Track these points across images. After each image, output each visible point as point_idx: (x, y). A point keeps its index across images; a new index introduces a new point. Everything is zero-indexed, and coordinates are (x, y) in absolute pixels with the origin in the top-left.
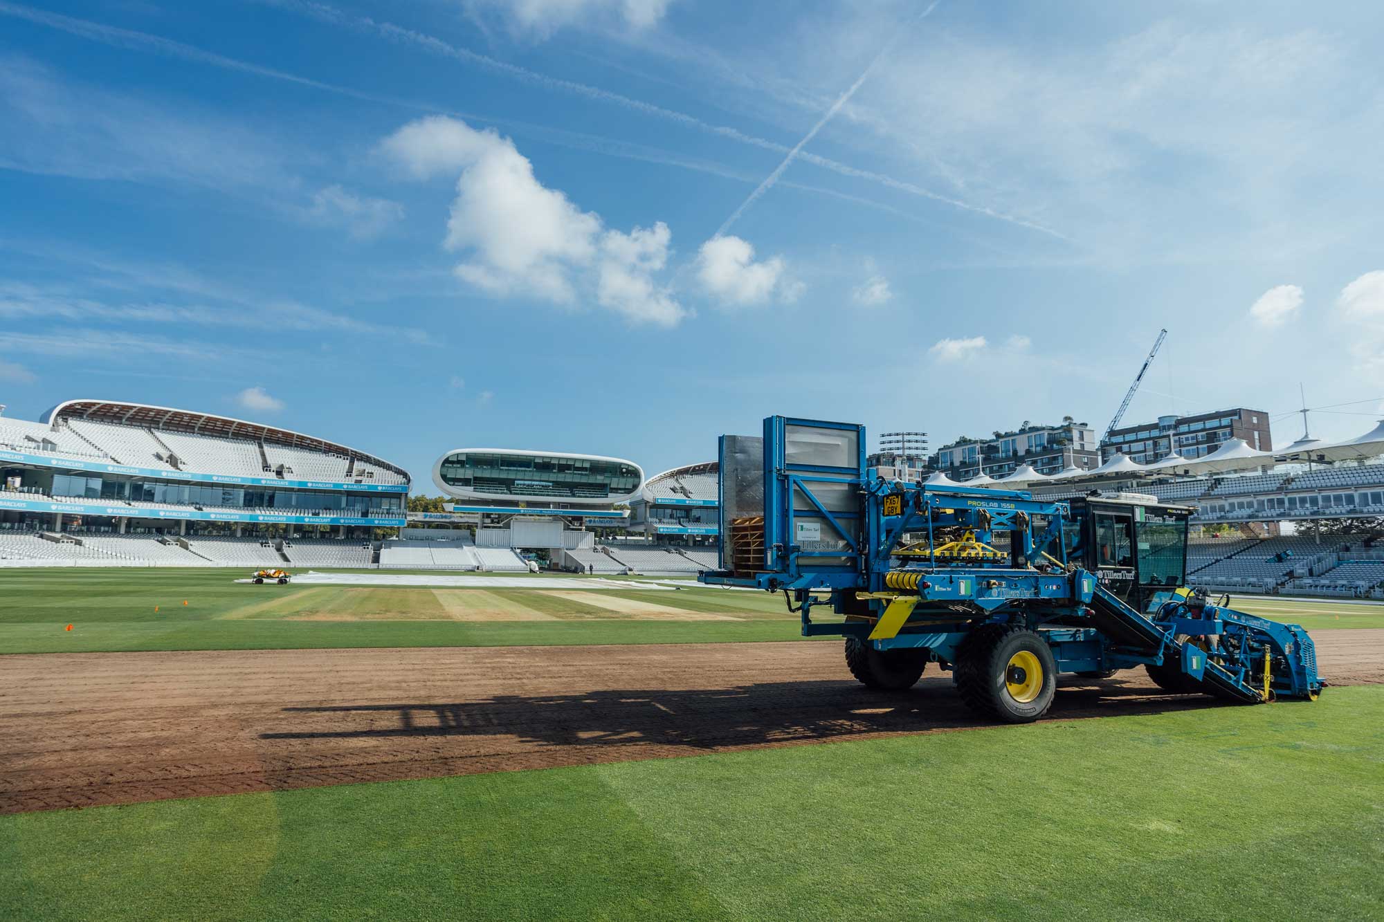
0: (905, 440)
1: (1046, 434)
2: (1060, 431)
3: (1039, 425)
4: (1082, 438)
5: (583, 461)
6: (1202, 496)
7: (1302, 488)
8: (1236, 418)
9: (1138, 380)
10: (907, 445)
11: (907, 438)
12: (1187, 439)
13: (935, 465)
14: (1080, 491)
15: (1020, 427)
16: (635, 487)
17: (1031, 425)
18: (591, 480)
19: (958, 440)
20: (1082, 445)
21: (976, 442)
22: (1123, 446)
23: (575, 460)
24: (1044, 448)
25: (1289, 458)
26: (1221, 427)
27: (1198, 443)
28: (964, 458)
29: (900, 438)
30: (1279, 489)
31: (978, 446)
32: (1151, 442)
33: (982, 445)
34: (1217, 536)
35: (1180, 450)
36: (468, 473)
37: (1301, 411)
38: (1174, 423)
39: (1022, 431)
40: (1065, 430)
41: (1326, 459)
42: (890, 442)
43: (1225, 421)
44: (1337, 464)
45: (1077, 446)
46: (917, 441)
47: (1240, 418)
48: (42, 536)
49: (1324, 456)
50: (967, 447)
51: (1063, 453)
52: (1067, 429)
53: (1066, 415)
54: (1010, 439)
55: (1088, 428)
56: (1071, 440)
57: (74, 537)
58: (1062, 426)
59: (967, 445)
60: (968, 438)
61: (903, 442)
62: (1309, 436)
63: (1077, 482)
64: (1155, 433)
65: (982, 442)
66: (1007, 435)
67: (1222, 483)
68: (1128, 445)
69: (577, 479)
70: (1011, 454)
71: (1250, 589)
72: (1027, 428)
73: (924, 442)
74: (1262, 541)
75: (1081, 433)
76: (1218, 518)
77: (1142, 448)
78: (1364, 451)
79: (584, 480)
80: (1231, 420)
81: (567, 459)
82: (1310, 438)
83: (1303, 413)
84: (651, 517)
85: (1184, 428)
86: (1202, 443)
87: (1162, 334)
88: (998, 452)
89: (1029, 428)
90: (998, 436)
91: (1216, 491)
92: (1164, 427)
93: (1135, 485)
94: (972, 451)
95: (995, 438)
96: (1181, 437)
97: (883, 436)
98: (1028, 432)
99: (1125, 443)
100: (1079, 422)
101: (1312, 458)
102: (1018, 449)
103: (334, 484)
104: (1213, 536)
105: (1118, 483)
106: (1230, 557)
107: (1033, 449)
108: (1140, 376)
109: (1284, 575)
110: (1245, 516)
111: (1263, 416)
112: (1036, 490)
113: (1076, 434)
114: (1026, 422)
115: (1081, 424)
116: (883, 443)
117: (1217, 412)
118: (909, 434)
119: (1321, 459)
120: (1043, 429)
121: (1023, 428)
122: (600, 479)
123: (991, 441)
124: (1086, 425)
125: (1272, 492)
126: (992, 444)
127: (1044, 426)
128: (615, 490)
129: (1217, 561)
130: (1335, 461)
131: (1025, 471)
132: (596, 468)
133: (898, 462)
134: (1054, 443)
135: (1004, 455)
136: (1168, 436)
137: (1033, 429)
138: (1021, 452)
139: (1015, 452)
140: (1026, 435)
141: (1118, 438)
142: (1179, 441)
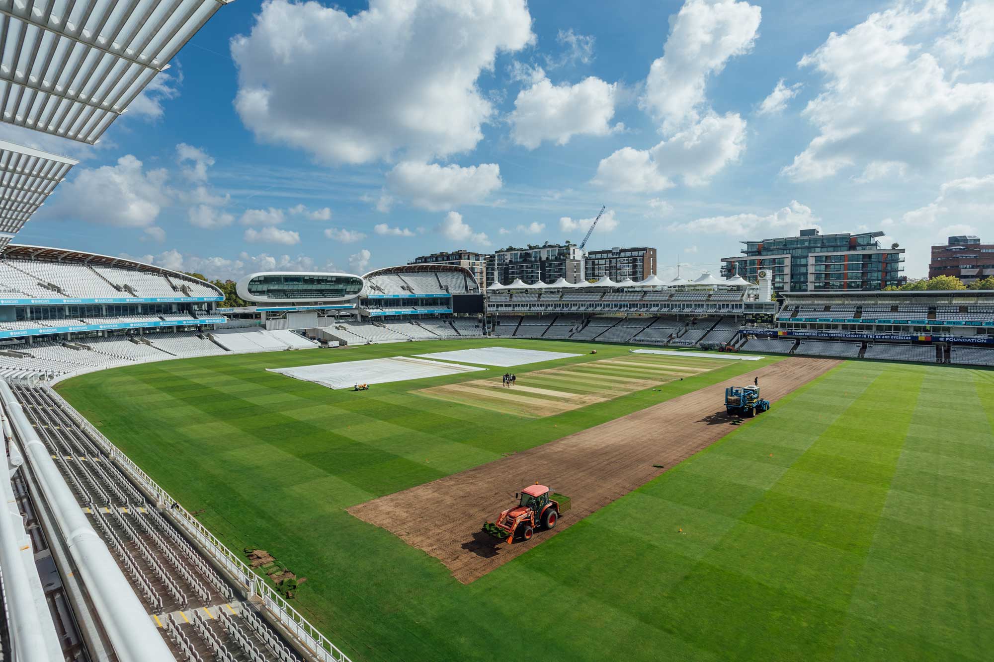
1: (557, 249)
2: (564, 248)
3: (552, 244)
4: (574, 253)
5: (332, 277)
6: (640, 300)
7: (676, 300)
8: (645, 252)
12: (624, 260)
15: (544, 244)
16: (359, 290)
17: (549, 244)
18: (336, 287)
19: (508, 248)
20: (574, 257)
21: (518, 250)
22: (595, 261)
23: (328, 276)
24: (556, 258)
26: (638, 256)
27: (629, 263)
28: (511, 259)
31: (519, 252)
32: (608, 260)
33: (521, 252)
35: (621, 265)
36: (265, 287)
38: (618, 251)
39: (544, 247)
40: (566, 248)
43: (641, 253)
45: (572, 258)
48: (64, 345)
50: (513, 252)
51: (565, 261)
52: (568, 248)
53: (567, 240)
54: (538, 250)
56: (569, 254)
57: (85, 344)
58: (565, 246)
60: (513, 247)
64: (610, 255)
65: (521, 250)
66: (535, 248)
68: (597, 260)
69: (328, 287)
70: (538, 259)
72: (547, 245)
75: (574, 250)
77: (604, 263)
79: (332, 288)
80: (643, 253)
81: (323, 276)
84: (362, 305)
85: (622, 254)
86: (631, 263)
88: (531, 257)
90: (530, 248)
92: (614, 253)
94: (516, 255)
95: (528, 248)
96: (622, 259)
100: (573, 244)
102: (542, 256)
103: (198, 298)
104: (640, 315)
107: (550, 257)
111: (654, 250)
113: (571, 251)
114: (547, 242)
117: (636, 248)
122: (341, 286)
123: (525, 250)
125: (665, 301)
126: (527, 252)
127: (556, 245)
128: (348, 293)
132: (339, 280)
133: (472, 257)
134: (561, 255)
135: (534, 259)
136: (616, 258)
137: (550, 246)
138: (544, 258)
139: (540, 258)
140: (547, 249)
141: (593, 256)
142: (621, 261)
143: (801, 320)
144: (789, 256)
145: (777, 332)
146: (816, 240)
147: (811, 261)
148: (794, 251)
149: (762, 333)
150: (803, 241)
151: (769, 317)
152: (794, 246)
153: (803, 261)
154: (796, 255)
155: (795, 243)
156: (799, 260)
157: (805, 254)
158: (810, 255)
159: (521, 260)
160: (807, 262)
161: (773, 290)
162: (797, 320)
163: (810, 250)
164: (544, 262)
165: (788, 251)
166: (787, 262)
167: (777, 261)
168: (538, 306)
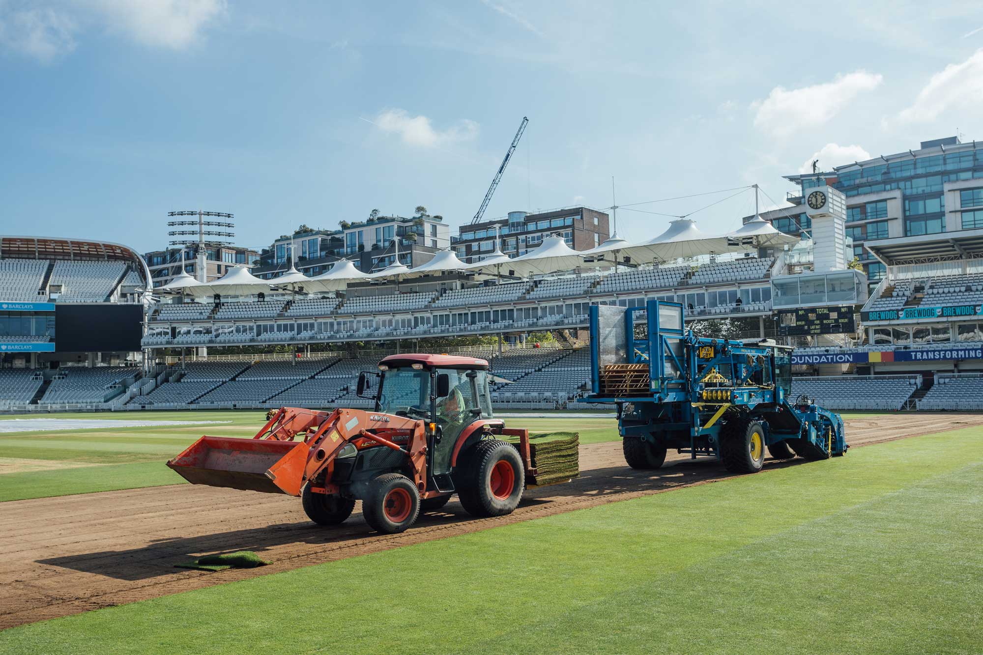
0: (203, 222)
1: (396, 227)
2: (411, 224)
3: (387, 215)
4: (434, 233)
6: (518, 300)
7: (605, 292)
8: (579, 217)
9: (500, 172)
10: (205, 228)
11: (205, 219)
12: (533, 239)
13: (270, 261)
14: (403, 293)
15: (368, 217)
17: (380, 215)
19: (297, 230)
20: (435, 242)
21: (318, 233)
22: (473, 244)
24: (393, 243)
25: (596, 258)
26: (564, 227)
28: (304, 253)
29: (195, 218)
30: (586, 292)
31: (320, 238)
32: (499, 241)
33: (325, 237)
34: (537, 347)
35: (526, 250)
37: (611, 208)
38: (523, 220)
39: (370, 222)
40: (416, 222)
41: (632, 262)
42: (182, 223)
43: (568, 221)
44: (640, 268)
46: (219, 224)
47: (582, 218)
49: (630, 258)
50: (307, 239)
51: (411, 250)
52: (419, 222)
53: (419, 205)
54: (357, 230)
55: (443, 222)
56: (422, 235)
58: (414, 218)
59: (307, 236)
60: (310, 226)
61: (201, 224)
62: (617, 236)
63: (401, 283)
64: (505, 230)
65: (326, 233)
66: (354, 225)
67: (539, 286)
68: (477, 243)
70: (357, 249)
71: (543, 405)
72: (375, 218)
73: (229, 226)
74: (575, 351)
75: (434, 228)
76: (530, 325)
78: (661, 254)
80: (573, 219)
82: (618, 238)
83: (612, 210)
85: (531, 227)
87: (523, 122)
88: (343, 246)
89: (379, 219)
90: (345, 226)
91: (533, 295)
92: (513, 224)
93: (459, 287)
94: (313, 243)
95: (340, 228)
96: (528, 236)
97: (172, 214)
98: (376, 224)
99: (475, 240)
100: (432, 215)
101: (618, 260)
102: (364, 244)
104: (535, 347)
105: (442, 284)
106: (540, 370)
107: (381, 244)
108: (502, 168)
109: (578, 388)
110: (553, 323)
111: (603, 217)
112: (356, 291)
113: (427, 228)
114: (375, 211)
115: (435, 217)
116: (172, 224)
117: (562, 210)
118: (208, 214)
119: (627, 261)
120: (393, 220)
121: (371, 218)
123: (337, 233)
124: (441, 218)
125: (579, 296)
126: (337, 236)
127: (395, 216)
129: (526, 374)
130: (640, 265)
131: (343, 267)
134: (405, 237)
135: (349, 250)
136: (516, 235)
137: (383, 220)
138: (368, 248)
139: (361, 247)
140: (374, 227)
141: (469, 236)
142: (526, 241)
143: (930, 313)
144: (897, 194)
145: (865, 355)
146: (960, 157)
147: (952, 201)
148: (908, 184)
149: (824, 359)
150: (930, 160)
151: (841, 315)
152: (907, 174)
153: (932, 206)
154: (914, 191)
155: (912, 167)
156: (921, 203)
157: (935, 189)
158: (947, 187)
159: (323, 253)
160: (942, 206)
161: (850, 251)
162: (920, 314)
163: (945, 178)
164: (369, 254)
165: (894, 185)
166: (894, 208)
167: (869, 209)
168: (279, 330)
